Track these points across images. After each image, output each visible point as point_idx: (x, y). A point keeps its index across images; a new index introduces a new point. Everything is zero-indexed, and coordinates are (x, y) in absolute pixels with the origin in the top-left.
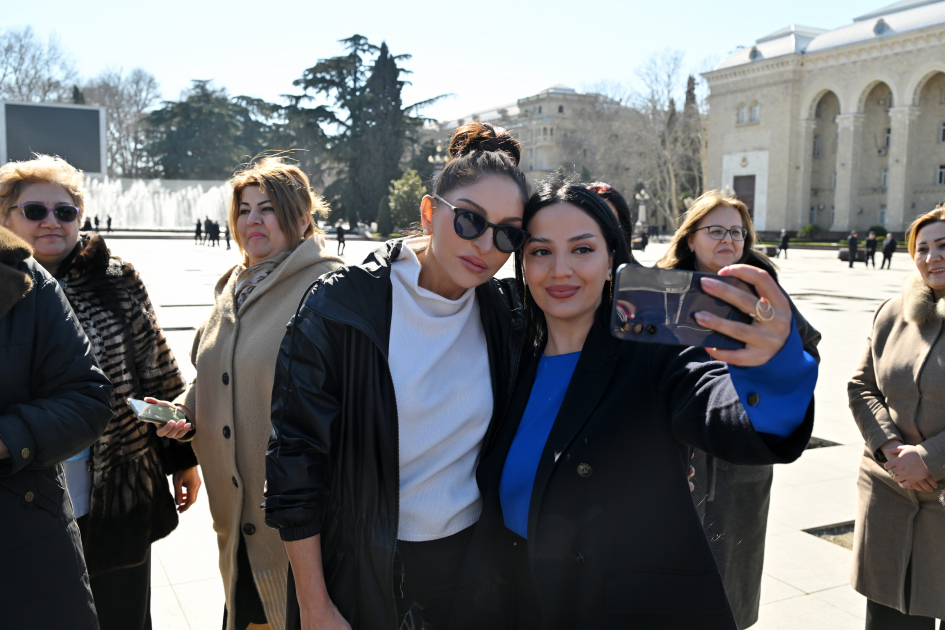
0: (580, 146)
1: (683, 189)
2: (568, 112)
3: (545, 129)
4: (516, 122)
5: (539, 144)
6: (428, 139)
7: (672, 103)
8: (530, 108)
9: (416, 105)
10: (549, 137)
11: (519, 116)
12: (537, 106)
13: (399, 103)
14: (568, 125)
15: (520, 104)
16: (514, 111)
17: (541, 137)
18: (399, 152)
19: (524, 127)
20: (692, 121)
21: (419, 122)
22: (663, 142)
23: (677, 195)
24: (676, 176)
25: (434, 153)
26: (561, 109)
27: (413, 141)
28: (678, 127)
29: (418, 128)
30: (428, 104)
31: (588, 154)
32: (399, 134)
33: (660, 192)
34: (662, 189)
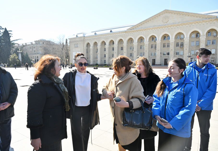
0: (47, 50)
1: (66, 58)
2: (44, 44)
3: (40, 46)
4: (35, 45)
5: (39, 49)
6: (17, 47)
7: (63, 43)
8: (37, 43)
9: (14, 41)
10: (41, 48)
11: (35, 44)
12: (39, 42)
13: (10, 40)
14: (45, 46)
15: (35, 42)
16: (34, 43)
17: (40, 48)
18: (11, 50)
19: (36, 46)
20: (67, 46)
21: (13, 44)
22: (62, 50)
23: (65, 58)
24: (65, 55)
25: (18, 50)
26: (43, 43)
27: (13, 47)
28: (65, 47)
30: (16, 41)
31: (49, 51)
32: (10, 46)
33: (62, 58)
34: (63, 57)
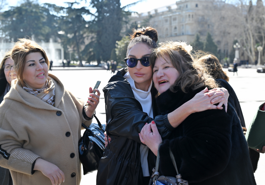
0: (206, 23)
1: (257, 42)
2: (200, 7)
3: (189, 15)
4: (175, 12)
5: (187, 22)
6: (133, 21)
7: (251, 2)
8: (182, 5)
9: (128, 5)
10: (191, 19)
11: (177, 9)
12: (185, 4)
13: (119, 5)
14: (201, 13)
15: (177, 4)
16: (174, 7)
17: (188, 19)
18: (120, 28)
19: (179, 15)
20: (260, 10)
21: (129, 13)
22: (247, 20)
23: (254, 45)
24: (253, 36)
25: (137, 28)
26: (197, 6)
27: (126, 23)
28: (254, 13)
29: (129, 16)
30: (133, 5)
31: (210, 26)
32: (120, 19)
33: (245, 44)
34: (247, 42)
